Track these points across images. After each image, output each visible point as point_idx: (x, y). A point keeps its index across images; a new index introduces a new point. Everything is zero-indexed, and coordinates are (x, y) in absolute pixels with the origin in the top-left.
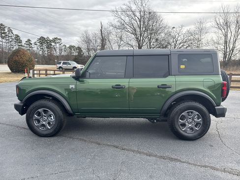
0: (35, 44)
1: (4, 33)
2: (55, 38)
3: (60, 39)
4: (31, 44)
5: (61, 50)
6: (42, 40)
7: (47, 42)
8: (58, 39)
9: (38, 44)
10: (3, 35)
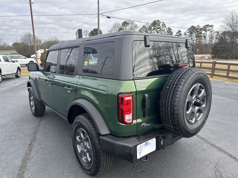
0: (185, 34)
1: (159, 28)
2: (206, 26)
3: (212, 26)
4: (181, 35)
5: (211, 38)
6: (193, 30)
7: (197, 31)
8: (210, 26)
9: (188, 34)
10: (158, 30)
